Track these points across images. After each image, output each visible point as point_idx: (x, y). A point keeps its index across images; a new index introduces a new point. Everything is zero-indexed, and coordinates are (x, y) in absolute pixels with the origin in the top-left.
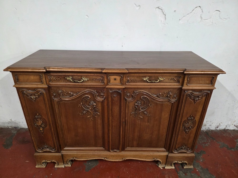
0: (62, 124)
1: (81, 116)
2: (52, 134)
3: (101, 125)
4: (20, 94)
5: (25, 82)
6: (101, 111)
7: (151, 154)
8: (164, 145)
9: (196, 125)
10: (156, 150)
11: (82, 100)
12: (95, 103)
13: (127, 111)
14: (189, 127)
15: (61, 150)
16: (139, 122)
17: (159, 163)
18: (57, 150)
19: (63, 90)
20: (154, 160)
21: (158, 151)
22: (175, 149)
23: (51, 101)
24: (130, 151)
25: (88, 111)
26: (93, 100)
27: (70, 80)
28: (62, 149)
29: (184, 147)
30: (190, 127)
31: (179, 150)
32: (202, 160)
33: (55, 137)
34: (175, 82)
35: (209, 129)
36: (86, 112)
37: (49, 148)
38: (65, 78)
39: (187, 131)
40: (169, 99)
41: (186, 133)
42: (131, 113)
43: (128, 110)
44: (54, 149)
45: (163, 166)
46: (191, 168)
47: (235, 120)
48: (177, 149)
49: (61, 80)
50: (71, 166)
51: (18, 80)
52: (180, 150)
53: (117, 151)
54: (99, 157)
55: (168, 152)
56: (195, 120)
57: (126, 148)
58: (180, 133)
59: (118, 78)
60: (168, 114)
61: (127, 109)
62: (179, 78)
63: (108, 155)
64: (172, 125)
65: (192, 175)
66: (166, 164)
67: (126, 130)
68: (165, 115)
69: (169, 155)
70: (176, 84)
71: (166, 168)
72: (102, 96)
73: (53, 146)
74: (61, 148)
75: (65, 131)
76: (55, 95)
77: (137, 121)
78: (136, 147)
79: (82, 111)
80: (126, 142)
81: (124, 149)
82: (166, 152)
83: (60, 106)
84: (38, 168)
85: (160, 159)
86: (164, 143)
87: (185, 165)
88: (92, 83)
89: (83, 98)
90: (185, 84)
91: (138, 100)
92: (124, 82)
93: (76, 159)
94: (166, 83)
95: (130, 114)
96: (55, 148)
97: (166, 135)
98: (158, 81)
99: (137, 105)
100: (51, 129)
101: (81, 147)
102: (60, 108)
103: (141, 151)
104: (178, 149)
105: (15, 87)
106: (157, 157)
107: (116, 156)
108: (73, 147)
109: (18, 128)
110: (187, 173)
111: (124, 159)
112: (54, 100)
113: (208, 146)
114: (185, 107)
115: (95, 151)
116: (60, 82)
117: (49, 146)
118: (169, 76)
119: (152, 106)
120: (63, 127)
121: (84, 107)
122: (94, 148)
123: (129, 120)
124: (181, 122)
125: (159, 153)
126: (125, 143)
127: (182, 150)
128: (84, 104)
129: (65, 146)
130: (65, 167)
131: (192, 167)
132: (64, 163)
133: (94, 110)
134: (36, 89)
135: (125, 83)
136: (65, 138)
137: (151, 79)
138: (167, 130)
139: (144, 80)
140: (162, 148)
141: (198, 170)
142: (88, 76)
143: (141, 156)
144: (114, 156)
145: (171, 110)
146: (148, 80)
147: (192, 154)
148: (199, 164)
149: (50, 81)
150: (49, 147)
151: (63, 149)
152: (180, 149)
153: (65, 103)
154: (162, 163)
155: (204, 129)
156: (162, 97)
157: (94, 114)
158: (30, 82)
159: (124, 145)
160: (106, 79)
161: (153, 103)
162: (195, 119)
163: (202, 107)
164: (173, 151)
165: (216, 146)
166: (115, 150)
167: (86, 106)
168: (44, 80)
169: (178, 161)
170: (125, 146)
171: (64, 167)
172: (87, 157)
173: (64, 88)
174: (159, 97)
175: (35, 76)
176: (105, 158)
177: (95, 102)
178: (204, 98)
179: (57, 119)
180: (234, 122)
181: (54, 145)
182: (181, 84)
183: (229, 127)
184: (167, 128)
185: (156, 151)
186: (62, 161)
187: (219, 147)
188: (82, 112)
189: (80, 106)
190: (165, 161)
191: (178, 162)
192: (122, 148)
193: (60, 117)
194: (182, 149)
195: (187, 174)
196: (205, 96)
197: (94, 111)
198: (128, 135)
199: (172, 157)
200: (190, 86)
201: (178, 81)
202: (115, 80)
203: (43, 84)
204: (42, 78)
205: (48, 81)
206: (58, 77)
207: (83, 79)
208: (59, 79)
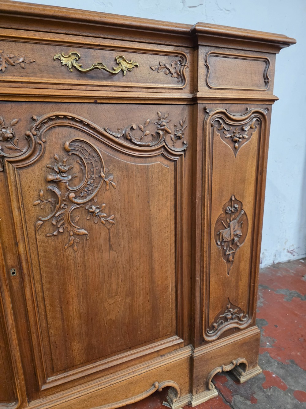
7: (141, 370)
8: (174, 323)
9: (250, 230)
10: (152, 351)
13: (16, 213)
14: (233, 239)
16: (78, 255)
17: (171, 395)
20: (153, 391)
21: (159, 353)
22: (209, 327)
24: (63, 387)
29: (230, 311)
30: (236, 239)
31: (219, 326)
32: (269, 342)
34: (171, 77)
39: (229, 254)
40: (164, 147)
41: (228, 261)
42: (40, 222)
43: (19, 209)
45: (186, 401)
46: (258, 375)
47: (286, 239)
48: (214, 327)
52: (222, 326)
55: (188, 345)
56: (245, 213)
57: (44, 383)
58: (212, 266)
60: (168, 204)
61: (14, 205)
62: (182, 64)
64: (186, 244)
65: (268, 395)
66: (191, 391)
67: (29, 303)
68: (159, 210)
69: (196, 355)
71: (194, 404)
77: (70, 252)
78: (83, 364)
80: (41, 358)
81: (37, 389)
82: (185, 346)
85: (171, 379)
86: (174, 317)
87: (241, 370)
90: (203, 85)
91: (56, 156)
95: (35, 227)
97: (174, 284)
98: (114, 70)
99: (55, 182)
103: (103, 374)
104: (215, 324)
106: (160, 375)
110: (254, 393)
113: (262, 305)
114: (214, 170)
118: (149, 56)
119: (111, 177)
123: (34, 257)
124: (210, 225)
125: (163, 358)
126: (38, 362)
127: (226, 323)
131: (257, 370)
138: (174, 266)
139: (63, 62)
140: (170, 336)
141: (275, 373)
145: (175, 189)
146: (77, 66)
147: (253, 328)
148: (268, 355)
152: (222, 323)
154: (181, 390)
156: (141, 139)
159: (35, 374)
161: (114, 166)
162: (244, 207)
163: (255, 164)
164: (205, 336)
165: (278, 301)
169: (224, 366)
170: (39, 373)
174: (131, 141)
178: (255, 133)
180: (285, 243)
182: (189, 88)
183: (280, 256)
184: (174, 260)
185: (156, 354)
187: (285, 300)
190: (187, 379)
191: (222, 369)
192: (27, 389)
194: (226, 319)
195: (255, 396)
196: (256, 127)
198: (44, 325)
199: (205, 359)
200: (217, 91)
201: (178, 74)
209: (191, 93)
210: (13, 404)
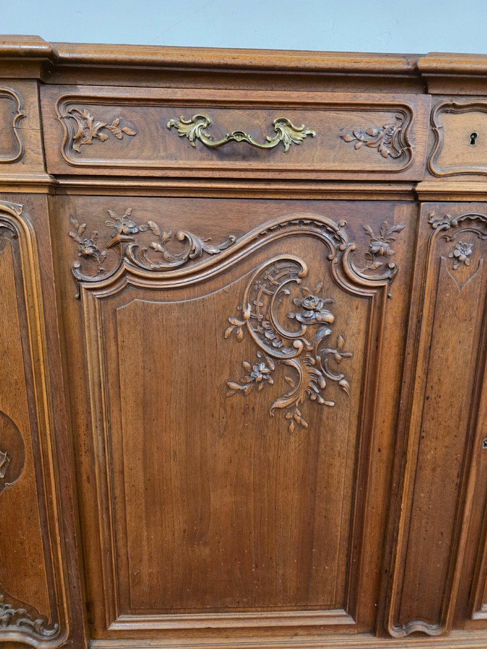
0: (116, 456)
1: (237, 400)
2: (45, 526)
3: (351, 462)
6: (357, 362)
11: (254, 291)
12: (332, 312)
15: (92, 636)
18: (70, 638)
19: (149, 215)
23: (62, 295)
25: (281, 363)
26: (319, 286)
27: (196, 138)
28: (100, 632)
33: (65, 545)
36: (271, 373)
37: (22, 624)
38: (165, 127)
44: (51, 627)
49: (135, 141)
53: (426, 631)
57: (480, 609)
72: (378, 263)
73: (48, 612)
74: (90, 622)
75: (128, 509)
76: (89, 251)
79: (246, 364)
81: (468, 616)
83: (112, 334)
88: (335, 160)
89: (257, 278)
96: (55, 620)
100: (42, 490)
101: (216, 610)
102: (112, 349)
108: (166, 611)
112: (84, 286)
115: (295, 639)
116: (131, 153)
117: (21, 610)
120: (117, 477)
121: (262, 336)
122: (291, 614)
128: (260, 316)
129: (119, 608)
133: (318, 358)
136: (122, 551)
142: (310, 114)
149: (72, 142)
150: (24, 616)
151: (105, 627)
153: (145, 307)
157: (318, 385)
159: (470, 593)
166: (419, 626)
167: (275, 332)
168: (31, 131)
170: (477, 596)
173: (149, 203)
177: (329, 306)
179: (88, 426)
181: (56, 605)
188: (247, 372)
189: (237, 327)
193: (108, 411)
197: (316, 366)
202: (471, 148)
203: (23, 167)
204: (22, 117)
205: (56, 147)
206: (123, 115)
207: (279, 130)
208: (125, 129)
210: (434, 627)
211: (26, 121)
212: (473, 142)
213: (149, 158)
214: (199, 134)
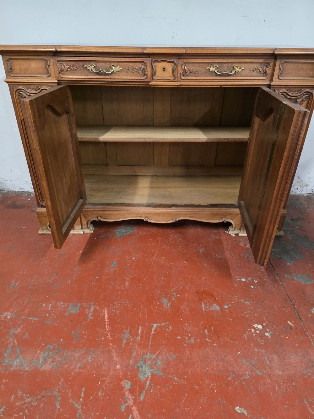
4: (15, 96)
5: (22, 74)
7: (218, 210)
17: (230, 228)
20: (221, 221)
27: (92, 70)
34: (260, 74)
35: (312, 193)
38: (84, 67)
45: (237, 233)
46: (280, 236)
49: (77, 71)
50: (94, 231)
51: (12, 69)
54: (137, 216)
59: (169, 66)
62: (267, 67)
63: (151, 212)
65: (281, 243)
66: (240, 229)
70: (261, 78)
71: (240, 235)
84: (42, 234)
85: (231, 219)
88: (128, 76)
90: (276, 78)
92: (179, 75)
93: (102, 220)
94: (246, 78)
98: (232, 72)
105: (7, 82)
106: (227, 216)
107: (163, 214)
109: (4, 191)
111: (175, 219)
116: (77, 74)
118: (250, 64)
125: (230, 209)
130: (84, 233)
131: (281, 233)
132: (83, 226)
134: (39, 87)
135: (180, 77)
137: (222, 69)
139: (211, 70)
141: (291, 237)
142: (120, 63)
143: (202, 214)
144: (160, 214)
146: (216, 72)
148: (293, 231)
149: (61, 71)
154: (235, 227)
155: (304, 193)
158: (30, 74)
160: (149, 69)
168: (52, 69)
171: (82, 233)
172: (118, 216)
175: (38, 61)
176: (147, 219)
178: (305, 104)
182: (269, 78)
186: (80, 223)
190: (240, 223)
196: (306, 100)
200: (284, 81)
201: (264, 72)
202: (164, 72)
203: (50, 78)
204: (49, 65)
205: (58, 73)
206: (73, 64)
207: (112, 68)
208: (74, 68)
209: (270, 81)
211: (50, 66)
212: (164, 70)
213: (81, 75)
214: (93, 69)
